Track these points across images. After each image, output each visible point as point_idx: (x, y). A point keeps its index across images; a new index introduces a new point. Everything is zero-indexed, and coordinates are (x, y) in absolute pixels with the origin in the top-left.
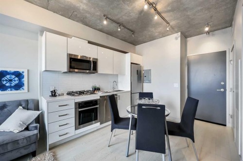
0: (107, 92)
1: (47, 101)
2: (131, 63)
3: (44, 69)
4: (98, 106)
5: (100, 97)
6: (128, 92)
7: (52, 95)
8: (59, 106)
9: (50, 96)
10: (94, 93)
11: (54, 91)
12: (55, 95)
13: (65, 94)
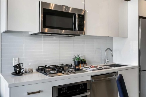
0: (100, 69)
1: (9, 85)
2: (140, 17)
3: (4, 29)
4: (88, 94)
5: (92, 76)
6: (133, 68)
7: (16, 72)
8: (29, 94)
9: (13, 74)
10: (79, 70)
11: (19, 65)
12: (20, 72)
13: (34, 71)
